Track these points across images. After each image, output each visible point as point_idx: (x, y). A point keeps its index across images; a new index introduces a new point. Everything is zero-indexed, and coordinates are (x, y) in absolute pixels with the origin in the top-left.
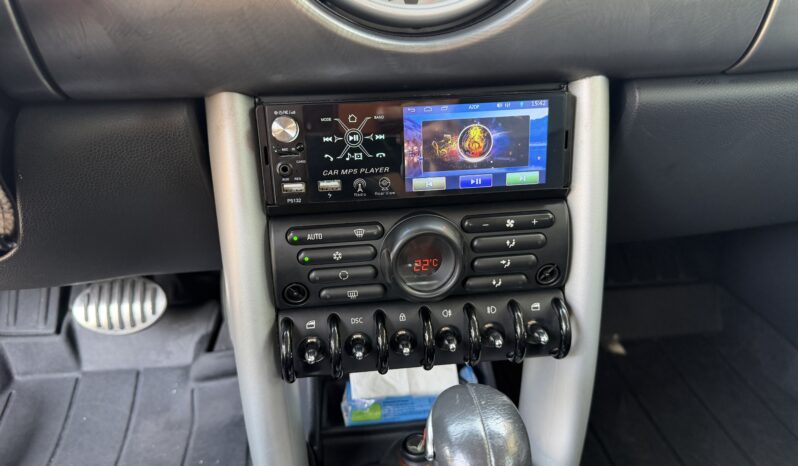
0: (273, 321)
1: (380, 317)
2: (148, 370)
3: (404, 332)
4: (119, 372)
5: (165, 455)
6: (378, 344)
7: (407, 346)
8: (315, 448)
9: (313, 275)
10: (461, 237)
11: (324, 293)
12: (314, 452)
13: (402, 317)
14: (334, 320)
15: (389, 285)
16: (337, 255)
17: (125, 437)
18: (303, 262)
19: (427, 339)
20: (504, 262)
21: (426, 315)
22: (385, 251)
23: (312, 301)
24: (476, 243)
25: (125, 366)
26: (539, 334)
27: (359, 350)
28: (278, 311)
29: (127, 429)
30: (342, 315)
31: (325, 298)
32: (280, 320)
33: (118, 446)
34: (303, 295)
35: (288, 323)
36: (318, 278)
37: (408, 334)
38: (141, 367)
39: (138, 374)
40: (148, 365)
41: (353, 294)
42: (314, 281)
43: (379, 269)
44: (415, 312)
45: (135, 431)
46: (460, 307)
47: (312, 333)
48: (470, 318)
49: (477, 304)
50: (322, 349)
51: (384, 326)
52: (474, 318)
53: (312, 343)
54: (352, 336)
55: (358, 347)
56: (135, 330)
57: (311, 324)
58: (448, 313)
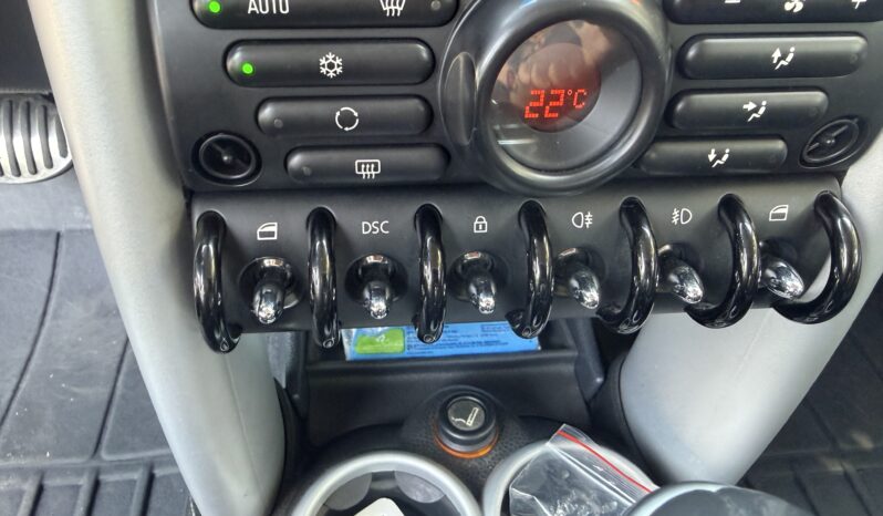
0: (178, 218)
1: (429, 221)
2: (71, 231)
3: (477, 256)
4: (31, 233)
5: (96, 352)
6: (423, 280)
7: (488, 291)
8: (296, 396)
9: (267, 113)
10: (666, 31)
11: (296, 160)
12: (292, 402)
13: (481, 225)
14: (322, 223)
15: (460, 148)
16: (331, 63)
17: (42, 324)
18: (242, 79)
19: (537, 276)
20: (750, 106)
21: (534, 219)
22: (461, 57)
23: (268, 175)
24: (692, 53)
25: (39, 226)
26: (778, 271)
27: (380, 293)
28: (190, 196)
29: (44, 313)
30: (340, 212)
31: (299, 174)
32: (196, 217)
33: (31, 337)
34: (248, 162)
35: (214, 225)
36: (278, 123)
37: (487, 257)
38: (62, 229)
39: (58, 236)
40: (72, 226)
41: (368, 167)
42: (271, 130)
43: (438, 109)
44: (509, 212)
45: (55, 317)
46: (613, 205)
47: (271, 249)
48: (638, 233)
49: (652, 203)
50: (294, 283)
51: (438, 240)
52: (647, 230)
53: (272, 269)
54: (363, 260)
55: (375, 285)
56: (38, 177)
57: (270, 229)
58: (586, 220)
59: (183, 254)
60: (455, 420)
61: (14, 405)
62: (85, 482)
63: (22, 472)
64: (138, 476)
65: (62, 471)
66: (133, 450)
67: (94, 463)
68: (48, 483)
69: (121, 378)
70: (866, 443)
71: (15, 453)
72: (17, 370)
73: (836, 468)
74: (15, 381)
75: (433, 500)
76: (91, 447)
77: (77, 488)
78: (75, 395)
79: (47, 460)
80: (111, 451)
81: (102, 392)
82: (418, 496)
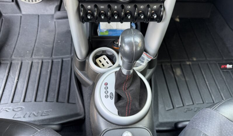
0: (78, 5)
1: (109, 7)
3: (116, 12)
4: (33, 15)
6: (108, 15)
7: (116, 16)
12: (90, 42)
13: (116, 7)
14: (96, 6)
17: (37, 33)
19: (122, 14)
21: (123, 7)
25: (34, 13)
26: (154, 15)
28: (79, 2)
29: (38, 31)
30: (98, 5)
32: (80, 5)
33: (36, 36)
35: (82, 6)
38: (39, 14)
39: (39, 16)
40: (41, 13)
44: (120, 6)
45: (40, 32)
46: (133, 5)
47: (89, 10)
48: (135, 9)
49: (138, 5)
50: (92, 15)
51: (110, 9)
52: (137, 9)
53: (89, 13)
54: (101, 12)
55: (102, 15)
56: (37, 2)
57: (89, 7)
58: (129, 7)
59: (78, 10)
60: (115, 43)
61: (35, 48)
62: (50, 61)
63: (39, 59)
64: (60, 60)
65: (46, 59)
66: (58, 56)
67: (52, 58)
68: (44, 61)
69: (55, 44)
70: (195, 59)
71: (37, 56)
72: (34, 42)
73: (188, 63)
74: (34, 44)
75: (111, 54)
76: (51, 55)
77: (49, 62)
78: (46, 46)
79: (42, 57)
80: (54, 56)
81: (51, 46)
82: (109, 54)
